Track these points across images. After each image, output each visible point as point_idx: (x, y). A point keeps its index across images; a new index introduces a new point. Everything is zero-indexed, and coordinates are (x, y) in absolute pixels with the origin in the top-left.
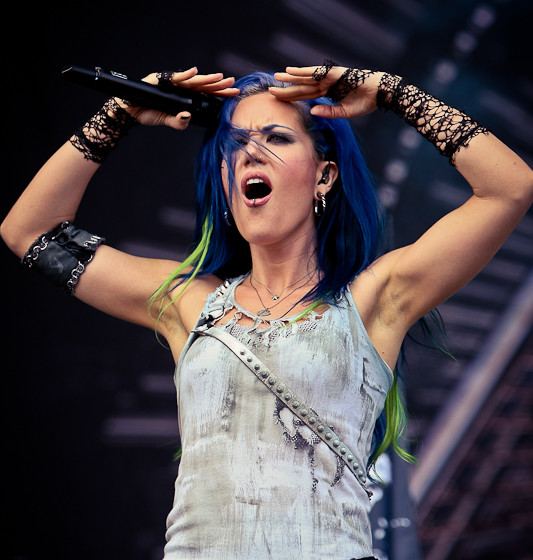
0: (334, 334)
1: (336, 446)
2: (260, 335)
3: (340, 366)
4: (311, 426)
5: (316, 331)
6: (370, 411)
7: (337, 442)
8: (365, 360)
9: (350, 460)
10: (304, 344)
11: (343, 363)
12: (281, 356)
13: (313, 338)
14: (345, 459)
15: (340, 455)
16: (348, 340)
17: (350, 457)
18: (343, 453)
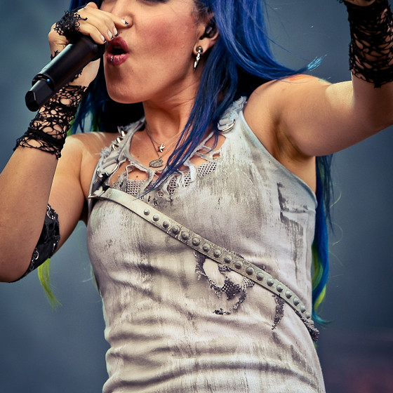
0: (237, 169)
1: (270, 284)
2: (158, 189)
3: (251, 203)
4: (239, 271)
5: (216, 171)
6: (299, 237)
7: (271, 280)
8: (279, 185)
9: (289, 297)
10: (206, 190)
11: (254, 198)
12: (186, 208)
13: (215, 179)
14: (283, 295)
15: (278, 293)
16: (253, 172)
17: (289, 292)
18: (280, 290)
